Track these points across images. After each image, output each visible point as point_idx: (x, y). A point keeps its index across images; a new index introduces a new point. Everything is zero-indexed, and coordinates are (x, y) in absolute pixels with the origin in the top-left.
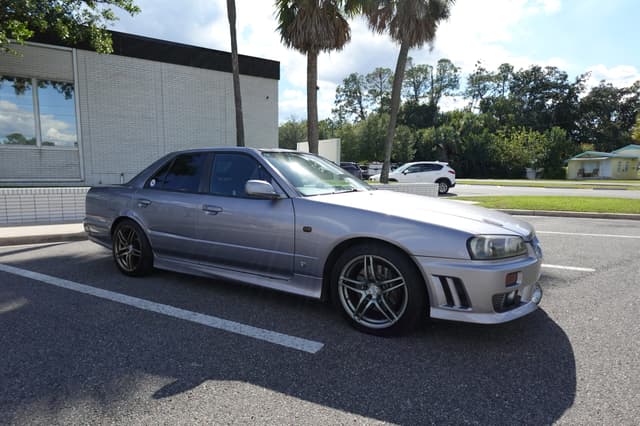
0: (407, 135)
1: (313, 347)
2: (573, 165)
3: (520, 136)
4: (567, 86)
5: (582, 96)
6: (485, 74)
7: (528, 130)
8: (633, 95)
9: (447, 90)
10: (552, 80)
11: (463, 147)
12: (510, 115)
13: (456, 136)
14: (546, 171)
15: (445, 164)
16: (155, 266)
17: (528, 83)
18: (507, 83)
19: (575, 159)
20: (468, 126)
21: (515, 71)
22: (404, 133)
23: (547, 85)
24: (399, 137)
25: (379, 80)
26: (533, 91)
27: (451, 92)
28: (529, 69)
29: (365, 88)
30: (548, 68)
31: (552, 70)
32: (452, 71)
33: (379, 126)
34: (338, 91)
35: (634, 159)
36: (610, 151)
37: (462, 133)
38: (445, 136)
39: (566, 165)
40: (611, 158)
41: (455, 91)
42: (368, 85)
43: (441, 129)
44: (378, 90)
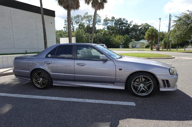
0: (88, 36)
1: (133, 104)
2: (130, 45)
3: (118, 37)
4: (128, 24)
5: (131, 27)
6: (107, 19)
7: (120, 35)
8: (141, 27)
9: (98, 23)
10: (124, 22)
11: (104, 40)
12: (115, 31)
13: (101, 36)
14: (124, 46)
15: (104, 45)
16: (53, 85)
17: (119, 22)
18: (113, 22)
19: (131, 43)
20: (104, 33)
21: (115, 19)
22: (88, 35)
23: (123, 23)
24: (86, 36)
25: (78, 18)
26: (120, 24)
27: (99, 23)
28: (119, 18)
29: (74, 21)
30: (123, 19)
31: (124, 19)
32: (99, 18)
33: (80, 33)
34: (65, 21)
35: (143, 43)
36: (138, 41)
37: (103, 35)
38: (99, 36)
39: (129, 45)
40: (139, 43)
41: (100, 23)
42: (75, 20)
43: (97, 34)
44: (78, 22)
